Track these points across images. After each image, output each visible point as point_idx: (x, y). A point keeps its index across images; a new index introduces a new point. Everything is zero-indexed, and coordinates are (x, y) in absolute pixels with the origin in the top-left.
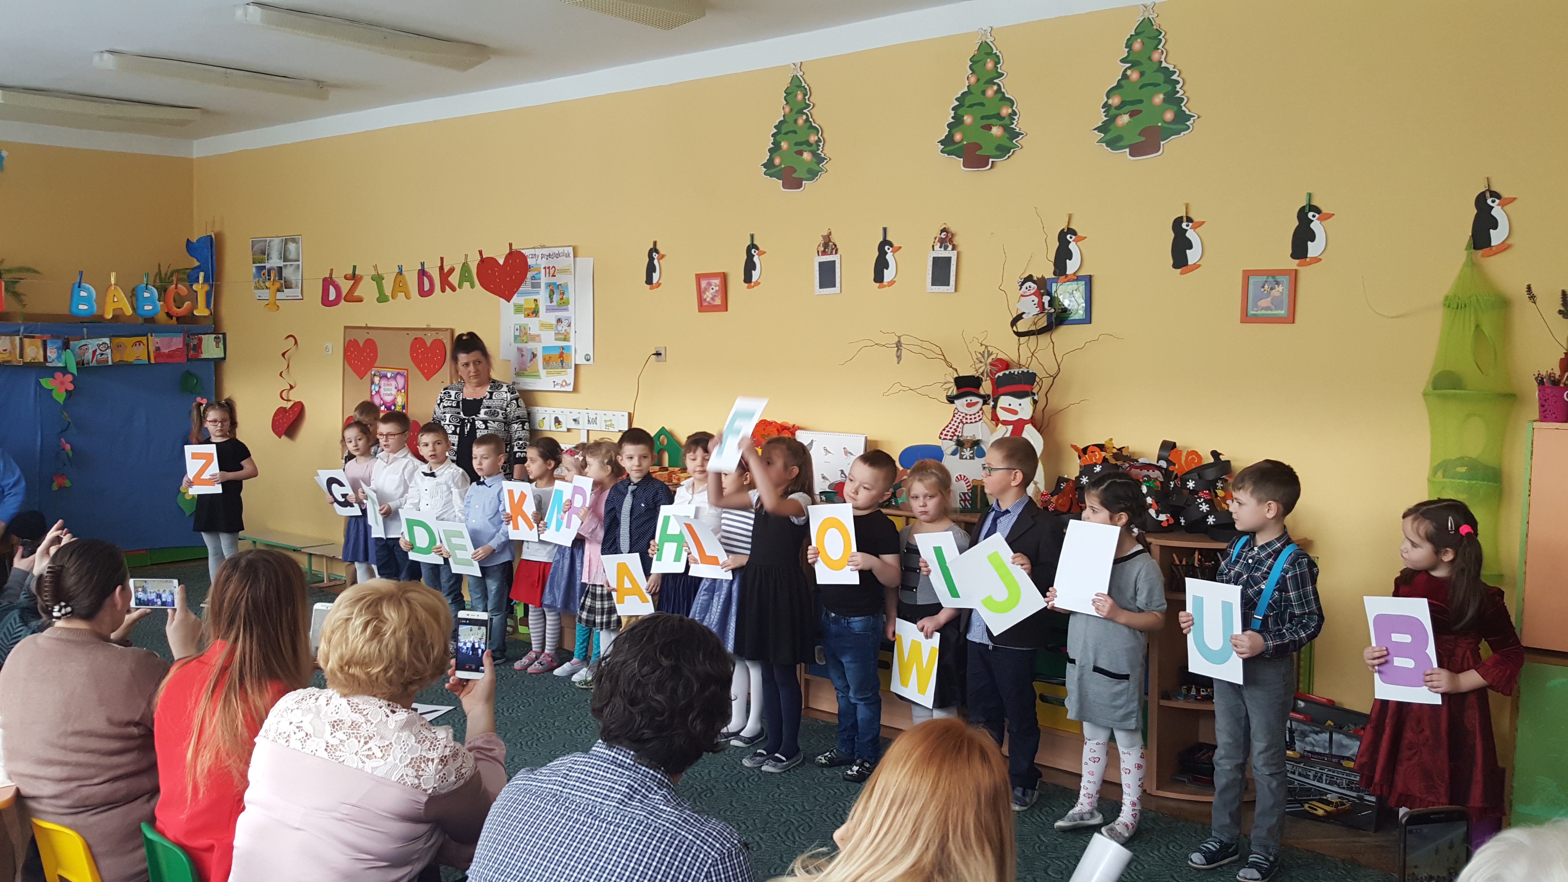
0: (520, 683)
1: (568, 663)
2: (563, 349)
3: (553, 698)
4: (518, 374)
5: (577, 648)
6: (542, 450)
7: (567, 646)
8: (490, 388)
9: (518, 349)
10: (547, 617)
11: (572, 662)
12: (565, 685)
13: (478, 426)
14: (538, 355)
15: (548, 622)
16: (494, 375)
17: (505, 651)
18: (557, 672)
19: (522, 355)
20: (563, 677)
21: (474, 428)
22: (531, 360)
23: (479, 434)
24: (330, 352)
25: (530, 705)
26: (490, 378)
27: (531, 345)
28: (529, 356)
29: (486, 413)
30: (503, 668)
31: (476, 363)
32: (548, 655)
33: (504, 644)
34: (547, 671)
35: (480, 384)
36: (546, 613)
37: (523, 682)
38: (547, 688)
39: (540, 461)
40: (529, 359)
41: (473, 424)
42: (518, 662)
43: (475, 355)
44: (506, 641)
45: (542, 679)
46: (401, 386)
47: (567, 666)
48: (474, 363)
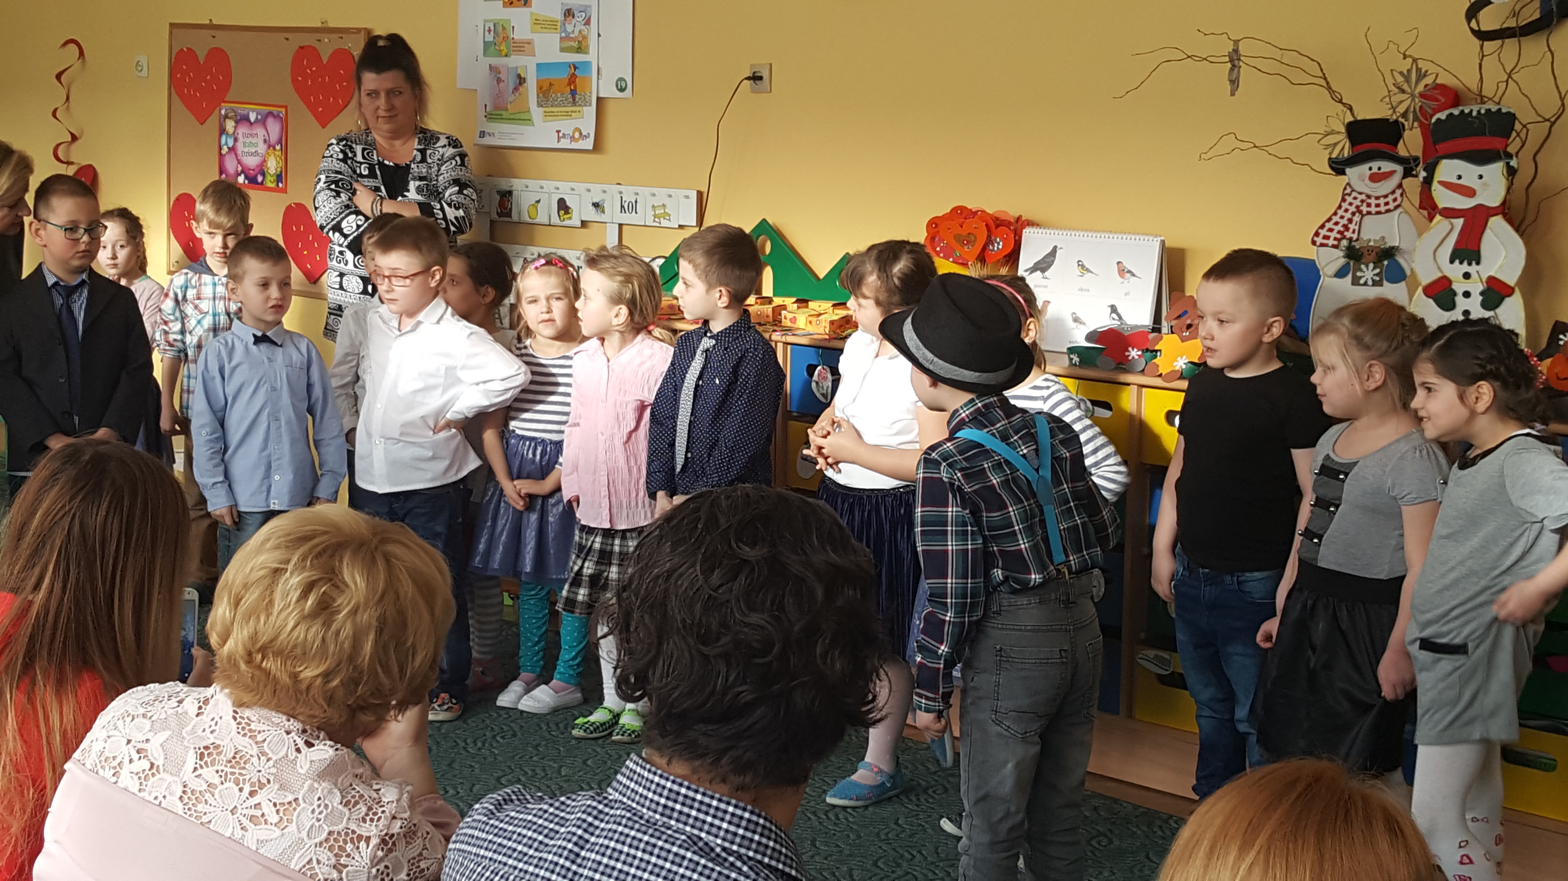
2: (577, 68)
4: (490, 117)
8: (420, 142)
9: (491, 68)
14: (528, 80)
22: (515, 89)
24: (145, 73)
27: (516, 61)
28: (512, 82)
31: (393, 93)
40: (512, 88)
43: (393, 78)
46: (274, 137)
48: (386, 95)
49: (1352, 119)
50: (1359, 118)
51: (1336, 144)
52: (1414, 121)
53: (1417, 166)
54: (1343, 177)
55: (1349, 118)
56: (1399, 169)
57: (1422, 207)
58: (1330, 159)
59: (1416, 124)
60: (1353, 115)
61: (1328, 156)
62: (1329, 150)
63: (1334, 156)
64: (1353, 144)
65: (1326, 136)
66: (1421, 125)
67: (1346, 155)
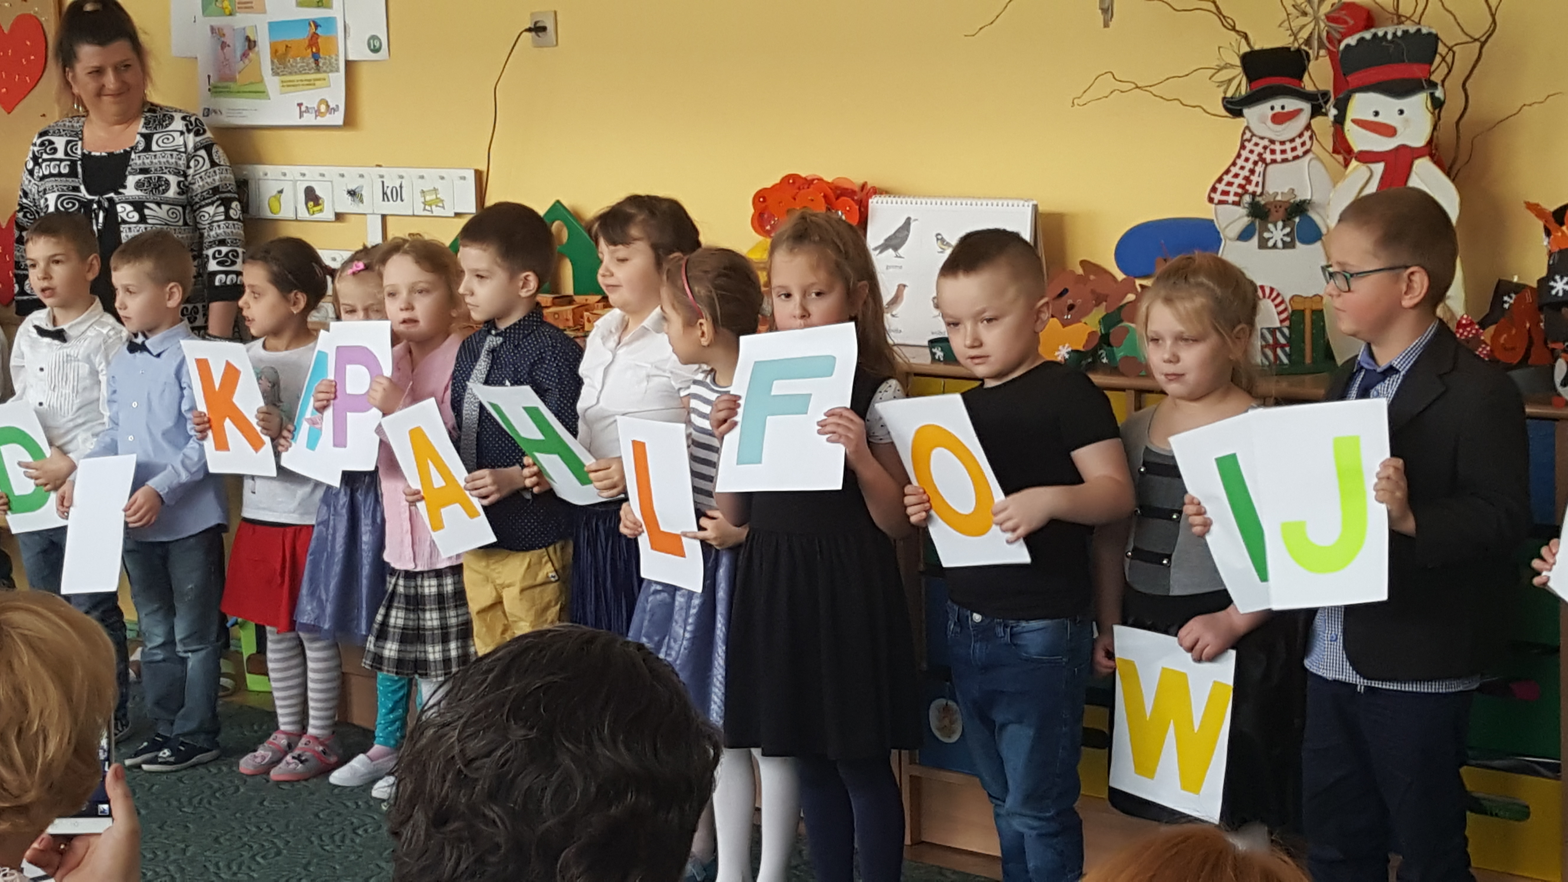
0: (255, 804)
1: (361, 757)
2: (317, 26)
3: (332, 837)
4: (215, 90)
5: (380, 720)
6: (275, 268)
7: (358, 717)
8: (146, 125)
9: (212, 29)
10: (309, 654)
11: (369, 753)
12: (358, 806)
13: (124, 215)
14: (260, 43)
15: (311, 665)
16: (154, 96)
17: (217, 732)
18: (338, 777)
19: (224, 45)
20: (352, 789)
21: (113, 221)
22: (245, 55)
23: (126, 234)
25: (279, 853)
26: (145, 103)
27: (242, 20)
28: (239, 46)
29: (139, 185)
30: (214, 770)
31: (120, 68)
32: (316, 738)
33: (215, 716)
34: (315, 776)
35: (125, 119)
36: (306, 644)
37: (261, 803)
38: (317, 815)
39: (271, 295)
40: (239, 54)
41: (111, 213)
42: (249, 757)
43: (120, 49)
44: (218, 709)
45: (305, 794)
47: (359, 763)
48: (116, 69)
49: (1247, 49)
50: (1257, 47)
51: (1230, 81)
52: (1319, 48)
53: (1326, 103)
54: (1242, 119)
55: (1245, 49)
56: (1306, 107)
57: (1335, 151)
58: (1224, 98)
59: (1323, 52)
60: (1248, 44)
61: (1222, 95)
62: (1222, 89)
63: (1229, 94)
64: (1250, 80)
65: (1219, 70)
66: (1330, 53)
67: (1243, 93)
